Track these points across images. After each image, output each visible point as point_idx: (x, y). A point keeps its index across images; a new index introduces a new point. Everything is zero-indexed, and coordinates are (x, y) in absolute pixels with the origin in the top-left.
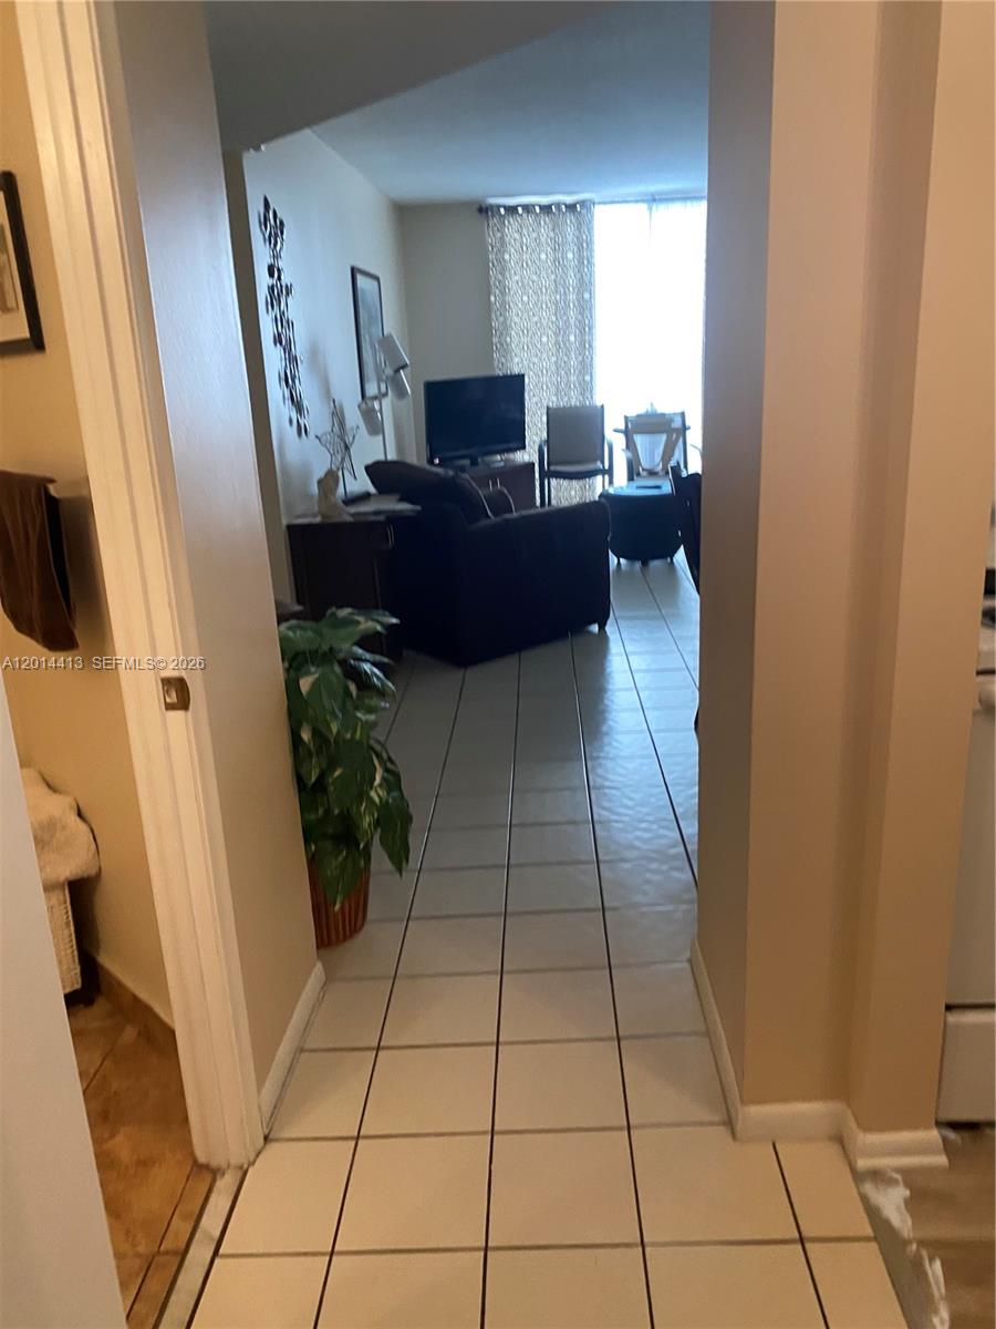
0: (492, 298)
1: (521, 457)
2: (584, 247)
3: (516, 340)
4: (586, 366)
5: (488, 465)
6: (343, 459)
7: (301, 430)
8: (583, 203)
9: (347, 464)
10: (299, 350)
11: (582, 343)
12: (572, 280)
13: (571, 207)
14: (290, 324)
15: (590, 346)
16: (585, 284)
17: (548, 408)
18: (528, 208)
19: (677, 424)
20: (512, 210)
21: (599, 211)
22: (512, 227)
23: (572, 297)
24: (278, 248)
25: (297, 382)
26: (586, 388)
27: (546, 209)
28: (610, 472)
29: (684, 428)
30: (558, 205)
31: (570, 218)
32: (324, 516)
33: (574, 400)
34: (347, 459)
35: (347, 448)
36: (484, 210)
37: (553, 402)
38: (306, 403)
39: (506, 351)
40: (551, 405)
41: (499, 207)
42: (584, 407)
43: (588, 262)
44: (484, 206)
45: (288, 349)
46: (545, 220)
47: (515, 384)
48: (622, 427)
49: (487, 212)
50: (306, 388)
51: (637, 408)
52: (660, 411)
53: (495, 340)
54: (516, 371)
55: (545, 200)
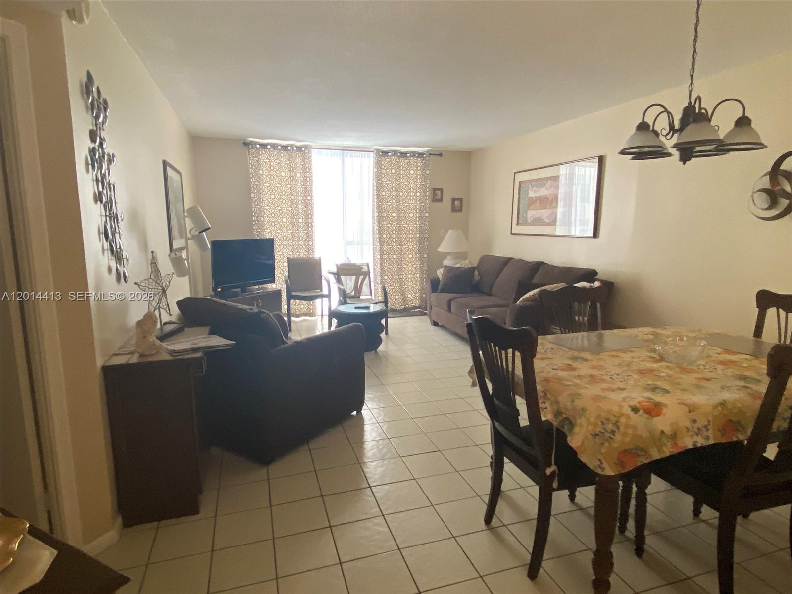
0: (253, 195)
1: (271, 287)
2: (307, 170)
3: (267, 219)
4: (309, 237)
5: (252, 291)
6: (160, 300)
7: (121, 277)
8: (306, 147)
9: (163, 304)
10: (121, 208)
11: (307, 224)
12: (300, 189)
13: (299, 148)
14: (111, 187)
15: (312, 225)
16: (308, 191)
17: (288, 258)
18: (274, 146)
19: (365, 269)
20: (264, 146)
21: (314, 152)
22: (264, 156)
23: (300, 198)
24: (101, 120)
25: (117, 235)
26: (310, 249)
27: (285, 148)
28: (328, 296)
29: (368, 273)
30: (292, 146)
31: (298, 154)
32: (142, 356)
33: (302, 254)
34: (164, 300)
35: (164, 291)
36: (246, 144)
37: (291, 255)
38: (125, 254)
39: (261, 225)
40: (289, 256)
41: (256, 143)
42: (308, 259)
43: (310, 179)
44: (246, 141)
45: (108, 205)
46: (283, 153)
47: (269, 244)
48: (335, 270)
49: (249, 145)
50: (126, 241)
51: (341, 261)
52: (353, 262)
53: (254, 218)
54: (267, 237)
55: (284, 143)
